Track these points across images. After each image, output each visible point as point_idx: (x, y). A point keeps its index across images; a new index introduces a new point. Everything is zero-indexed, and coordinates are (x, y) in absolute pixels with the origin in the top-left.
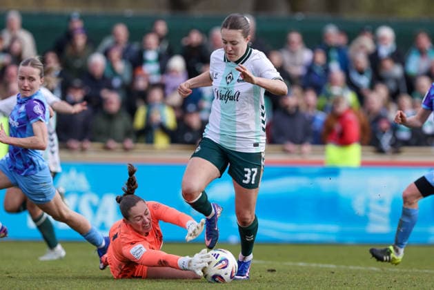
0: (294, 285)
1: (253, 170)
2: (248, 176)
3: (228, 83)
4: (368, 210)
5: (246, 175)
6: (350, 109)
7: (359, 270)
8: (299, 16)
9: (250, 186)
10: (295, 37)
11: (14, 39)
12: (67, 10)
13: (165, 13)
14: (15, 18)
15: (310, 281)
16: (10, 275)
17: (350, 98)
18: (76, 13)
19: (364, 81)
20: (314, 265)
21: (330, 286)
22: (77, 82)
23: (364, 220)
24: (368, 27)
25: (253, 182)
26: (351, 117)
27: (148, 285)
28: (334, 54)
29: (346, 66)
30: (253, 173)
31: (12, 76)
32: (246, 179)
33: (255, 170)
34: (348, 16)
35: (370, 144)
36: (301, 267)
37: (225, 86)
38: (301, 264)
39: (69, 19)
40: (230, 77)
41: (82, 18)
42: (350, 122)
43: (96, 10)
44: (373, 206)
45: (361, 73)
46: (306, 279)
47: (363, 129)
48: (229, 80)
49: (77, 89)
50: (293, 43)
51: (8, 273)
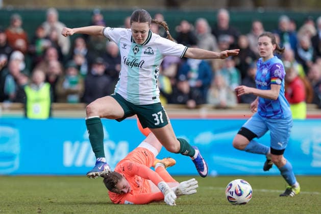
0: (258, 206)
1: (158, 113)
2: (157, 119)
3: (135, 53)
4: (312, 150)
5: (155, 119)
6: (298, 77)
7: (305, 194)
8: (261, 10)
9: (161, 125)
10: (258, 25)
11: (53, 29)
12: (90, 7)
13: (163, 8)
14: (53, 14)
15: (270, 202)
16: (52, 200)
17: (298, 69)
18: (97, 9)
19: (308, 56)
20: (273, 191)
21: (285, 206)
22: (100, 60)
23: (310, 158)
24: (310, 17)
25: (162, 122)
26: (299, 83)
27: (152, 207)
28: (286, 37)
29: (295, 45)
30: (159, 115)
31: (51, 56)
32: (156, 122)
33: (160, 113)
34: (296, 9)
35: (313, 102)
36: (264, 193)
37: (133, 55)
38: (263, 190)
39: (92, 14)
40: (136, 49)
41: (102, 13)
42: (298, 87)
43: (112, 7)
44: (316, 147)
45: (306, 50)
46: (267, 201)
47: (308, 91)
48: (136, 51)
49: (99, 64)
50: (257, 29)
51: (49, 199)
